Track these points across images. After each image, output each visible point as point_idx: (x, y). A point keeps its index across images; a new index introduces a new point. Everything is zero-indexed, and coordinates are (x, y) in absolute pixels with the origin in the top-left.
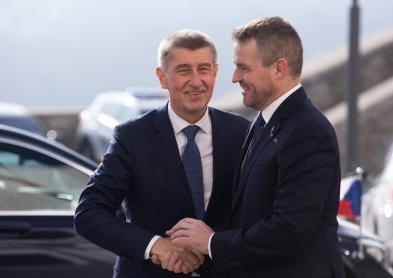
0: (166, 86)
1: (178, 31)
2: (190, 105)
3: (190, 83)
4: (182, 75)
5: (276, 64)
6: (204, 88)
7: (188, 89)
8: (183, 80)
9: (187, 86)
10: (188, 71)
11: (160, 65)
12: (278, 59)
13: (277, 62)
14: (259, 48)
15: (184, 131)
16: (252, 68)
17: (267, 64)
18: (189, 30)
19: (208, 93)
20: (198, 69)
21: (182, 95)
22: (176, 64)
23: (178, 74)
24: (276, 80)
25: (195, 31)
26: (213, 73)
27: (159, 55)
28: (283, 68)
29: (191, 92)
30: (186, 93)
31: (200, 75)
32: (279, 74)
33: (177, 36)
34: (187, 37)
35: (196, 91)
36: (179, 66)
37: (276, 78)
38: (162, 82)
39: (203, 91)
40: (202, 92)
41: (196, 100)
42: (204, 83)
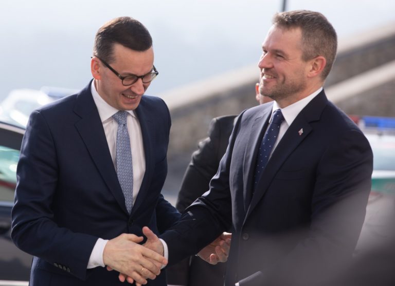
5: (314, 61)
12: (318, 56)
13: (316, 59)
14: (304, 39)
16: (290, 58)
17: (306, 58)
24: (308, 77)
28: (320, 68)
32: (314, 72)
37: (309, 75)
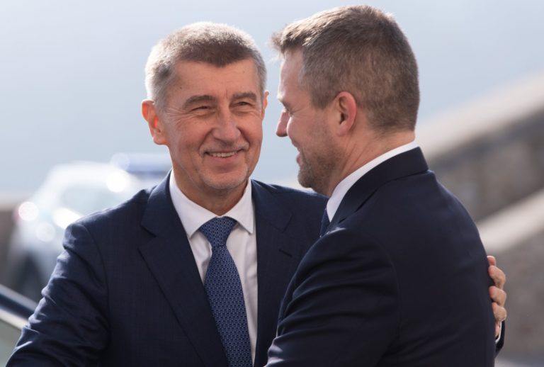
0: (162, 139)
1: (187, 27)
2: (213, 179)
3: (217, 134)
4: (199, 117)
6: (243, 144)
7: (210, 145)
8: (200, 126)
9: (209, 139)
10: (210, 108)
11: (149, 96)
13: (338, 98)
15: (204, 230)
18: (210, 24)
19: (251, 153)
20: (231, 106)
21: (198, 159)
22: (187, 94)
23: (191, 116)
25: (221, 25)
26: (260, 111)
27: (149, 76)
29: (217, 152)
30: (207, 153)
31: (235, 117)
33: (186, 38)
34: (207, 39)
35: (227, 149)
36: (194, 100)
38: (155, 131)
39: (242, 150)
40: (238, 151)
41: (226, 169)
42: (244, 134)
